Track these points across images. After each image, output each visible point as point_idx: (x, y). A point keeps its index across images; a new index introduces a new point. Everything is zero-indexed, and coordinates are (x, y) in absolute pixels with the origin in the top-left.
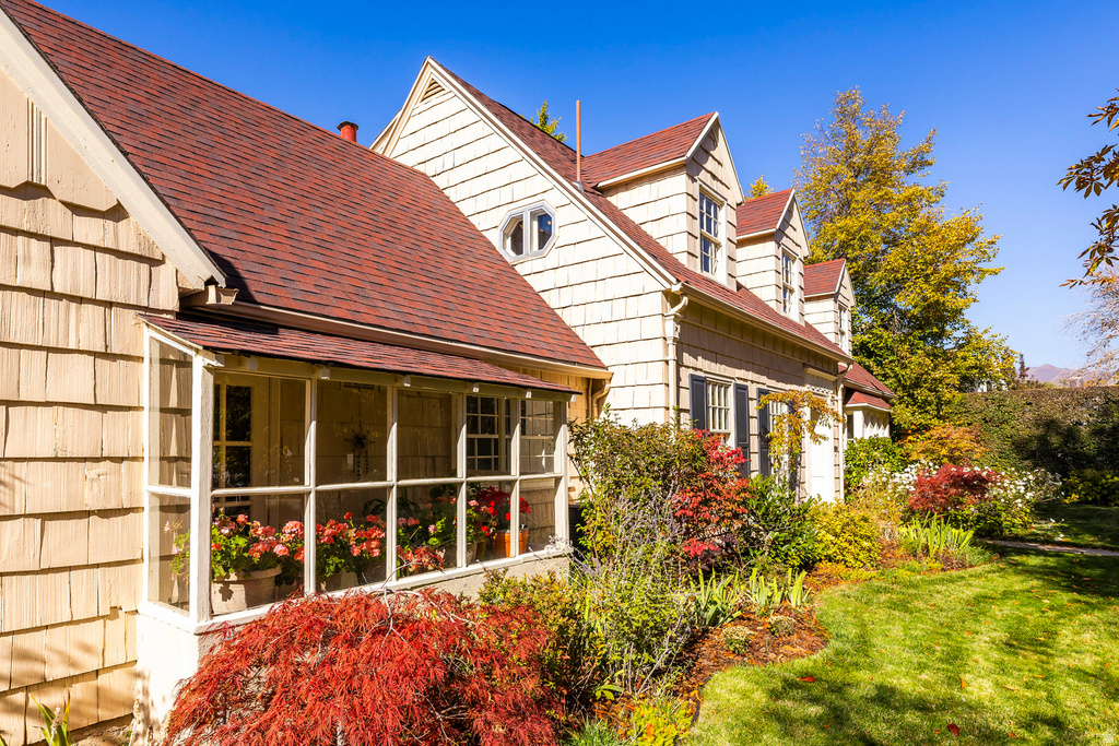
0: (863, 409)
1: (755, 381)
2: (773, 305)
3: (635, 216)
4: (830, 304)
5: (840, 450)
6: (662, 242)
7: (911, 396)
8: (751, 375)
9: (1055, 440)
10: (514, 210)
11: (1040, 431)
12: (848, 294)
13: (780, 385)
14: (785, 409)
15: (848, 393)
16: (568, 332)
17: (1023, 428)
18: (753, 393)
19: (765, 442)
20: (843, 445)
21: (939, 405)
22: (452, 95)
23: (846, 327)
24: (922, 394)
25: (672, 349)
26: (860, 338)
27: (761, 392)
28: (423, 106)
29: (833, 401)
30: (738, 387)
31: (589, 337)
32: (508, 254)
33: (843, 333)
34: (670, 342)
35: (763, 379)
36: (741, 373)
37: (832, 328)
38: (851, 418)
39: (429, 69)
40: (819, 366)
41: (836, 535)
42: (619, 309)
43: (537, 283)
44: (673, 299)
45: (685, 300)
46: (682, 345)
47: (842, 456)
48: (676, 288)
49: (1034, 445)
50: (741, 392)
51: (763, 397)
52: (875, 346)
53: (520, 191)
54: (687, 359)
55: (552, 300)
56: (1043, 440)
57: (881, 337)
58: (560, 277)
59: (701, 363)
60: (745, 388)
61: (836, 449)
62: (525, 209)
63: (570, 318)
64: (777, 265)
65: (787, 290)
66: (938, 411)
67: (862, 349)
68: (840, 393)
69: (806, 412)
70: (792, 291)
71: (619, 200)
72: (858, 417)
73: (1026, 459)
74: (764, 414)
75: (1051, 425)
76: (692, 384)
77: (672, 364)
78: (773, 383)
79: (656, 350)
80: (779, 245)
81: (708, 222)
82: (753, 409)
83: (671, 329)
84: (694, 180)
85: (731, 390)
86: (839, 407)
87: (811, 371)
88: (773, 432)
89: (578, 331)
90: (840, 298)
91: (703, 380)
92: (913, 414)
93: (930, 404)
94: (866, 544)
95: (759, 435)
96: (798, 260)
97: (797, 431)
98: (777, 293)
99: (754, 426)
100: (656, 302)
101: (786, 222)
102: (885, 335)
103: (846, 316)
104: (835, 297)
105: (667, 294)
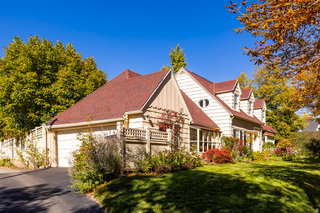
0: (267, 136)
1: (244, 130)
2: (247, 114)
3: (222, 99)
4: (260, 110)
5: (261, 144)
6: (228, 105)
7: (279, 133)
8: (243, 129)
9: (314, 144)
10: (201, 99)
11: (311, 142)
12: (265, 107)
13: (248, 130)
14: (249, 135)
15: (264, 132)
16: (212, 122)
17: (307, 141)
18: (243, 132)
19: (245, 141)
20: (262, 144)
21: (286, 135)
22: (187, 75)
23: (264, 115)
24: (282, 132)
25: (231, 125)
26: (268, 117)
27: (245, 132)
28: (180, 76)
29: (260, 134)
30: (241, 131)
31: (216, 122)
32: (200, 107)
33: (264, 117)
34: (231, 124)
35: (245, 129)
36: (241, 128)
37: (261, 116)
38: (264, 138)
39: (182, 69)
40: (257, 126)
41: (257, 156)
42: (222, 118)
43: (206, 112)
44: (231, 117)
45: (233, 117)
46: (233, 124)
47: (261, 147)
48: (232, 115)
49: (310, 145)
50: (241, 132)
51: (245, 133)
52: (273, 120)
53: (202, 95)
54: (233, 126)
55: (209, 116)
56: (312, 144)
57: (274, 117)
58: (211, 112)
59: (235, 127)
60: (242, 131)
61: (260, 144)
62: (203, 99)
63: (212, 119)
64: (248, 105)
65: (250, 110)
66: (285, 136)
67: (269, 121)
68: (261, 132)
69: (253, 136)
70: (251, 110)
71: (219, 96)
72: (266, 137)
73: (308, 149)
74: (245, 136)
75: (314, 140)
76: (234, 131)
77: (231, 127)
78: (247, 130)
79: (229, 125)
80: (248, 101)
81: (236, 100)
82: (243, 135)
83: (231, 122)
84: (233, 93)
85: (239, 132)
86: (261, 135)
87: (255, 127)
88: (247, 139)
89: (214, 121)
90: (263, 109)
91: (235, 130)
92: (280, 137)
93: (284, 135)
94: (262, 157)
95: (244, 140)
96: (252, 103)
97: (251, 139)
98: (248, 111)
99: (243, 138)
100: (229, 117)
101: (250, 96)
102: (275, 116)
103: (265, 113)
104: (261, 109)
105: (231, 116)
